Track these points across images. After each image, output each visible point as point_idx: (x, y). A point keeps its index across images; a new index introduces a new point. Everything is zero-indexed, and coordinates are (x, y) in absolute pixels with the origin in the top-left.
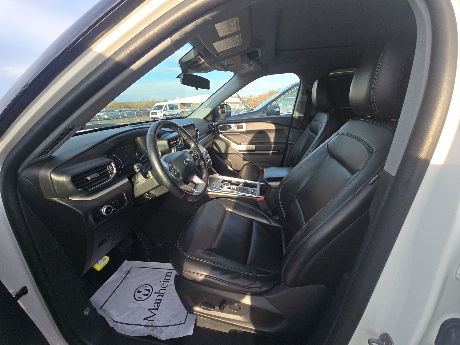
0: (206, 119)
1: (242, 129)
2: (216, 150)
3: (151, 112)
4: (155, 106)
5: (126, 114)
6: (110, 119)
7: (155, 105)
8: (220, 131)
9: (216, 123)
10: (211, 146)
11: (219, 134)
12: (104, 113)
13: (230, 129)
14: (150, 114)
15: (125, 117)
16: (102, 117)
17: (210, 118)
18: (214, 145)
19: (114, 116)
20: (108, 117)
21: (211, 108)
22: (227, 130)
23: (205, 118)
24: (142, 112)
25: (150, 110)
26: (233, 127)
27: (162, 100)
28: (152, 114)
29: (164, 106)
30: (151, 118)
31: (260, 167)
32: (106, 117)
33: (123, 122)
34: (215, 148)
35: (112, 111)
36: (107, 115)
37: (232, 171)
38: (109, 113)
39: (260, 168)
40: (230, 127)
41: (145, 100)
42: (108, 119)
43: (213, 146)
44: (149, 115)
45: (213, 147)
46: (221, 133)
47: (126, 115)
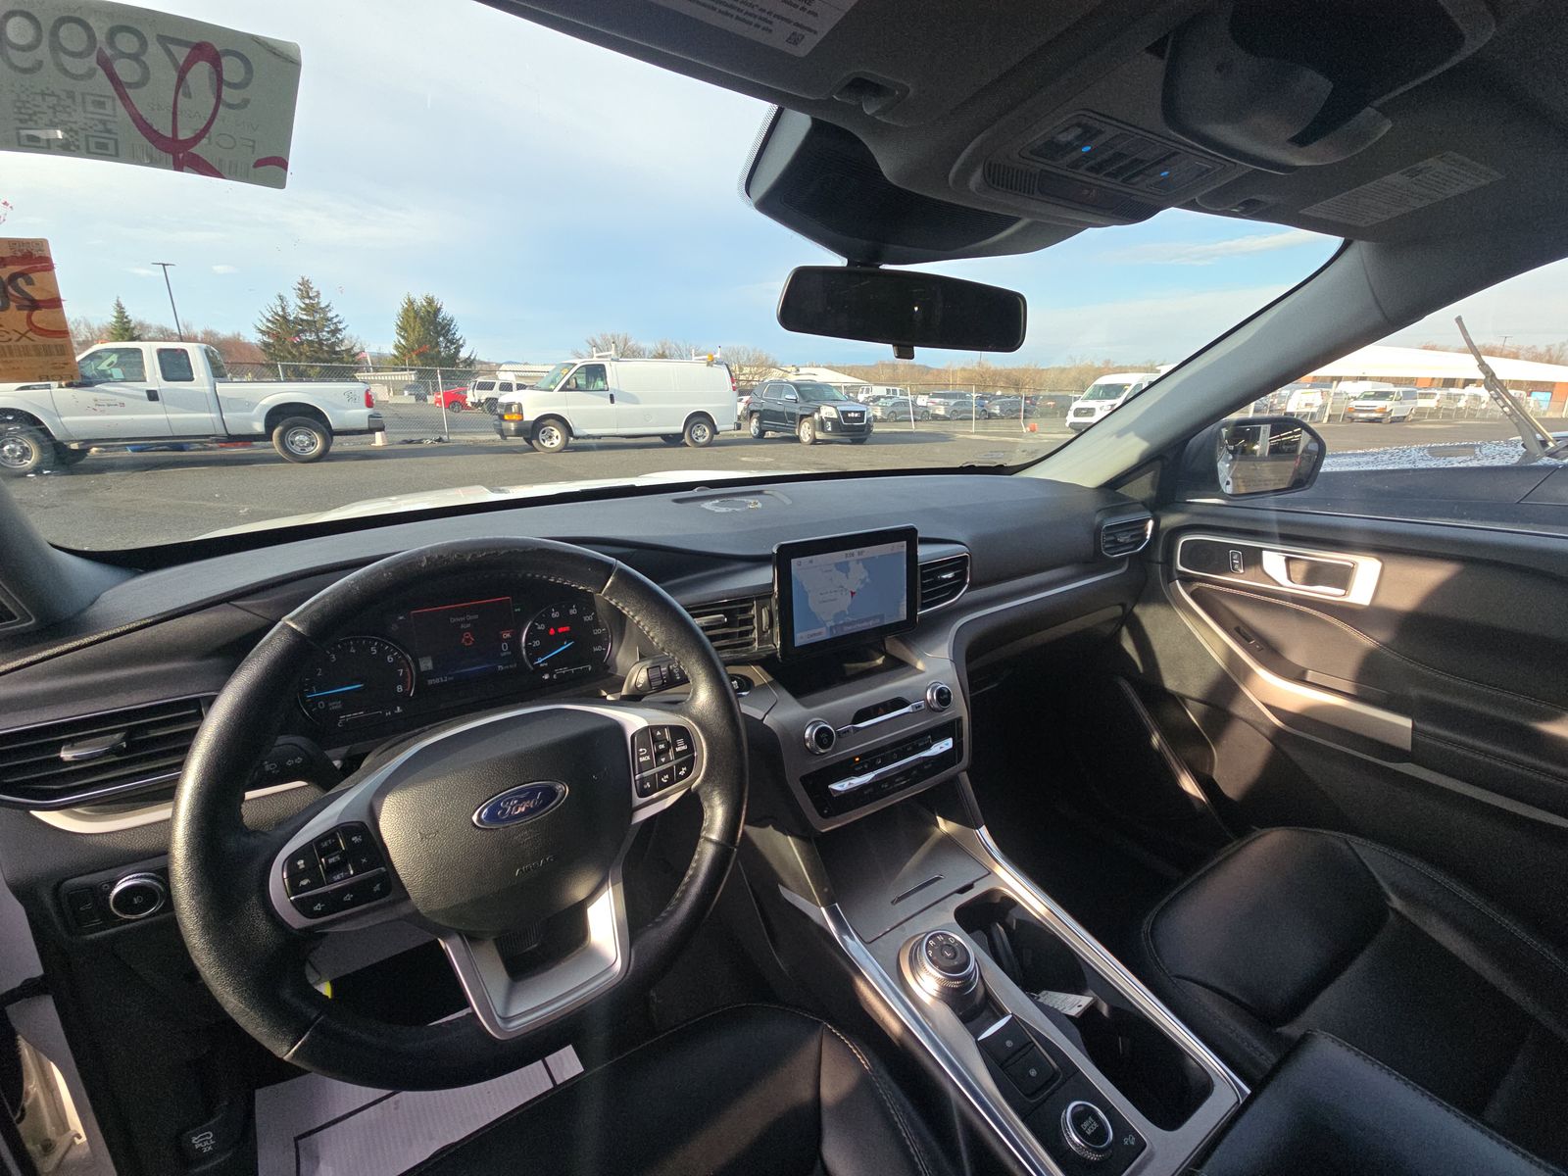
0: (1120, 491)
1: (1341, 592)
2: (1134, 661)
3: (1075, 405)
4: (1095, 386)
5: (998, 407)
6: (948, 419)
7: (1095, 383)
8: (1181, 568)
9: (1170, 520)
10: (1108, 630)
11: (1170, 580)
12: (937, 400)
13: (1252, 571)
14: (1071, 413)
15: (991, 416)
16: (931, 411)
17: (1141, 489)
18: (1125, 631)
19: (962, 412)
20: (946, 412)
21: (1144, 438)
22: (1226, 568)
23: (1113, 485)
24: (1052, 403)
25: (1076, 399)
26: (1273, 562)
27: (1140, 363)
28: (1078, 412)
29: (1129, 385)
30: (1067, 424)
31: (1393, 896)
32: (941, 411)
33: (976, 433)
34: (1129, 646)
35: (962, 396)
36: (946, 405)
37: (1196, 804)
38: (952, 402)
39: (1396, 903)
40: (1253, 558)
41: (1077, 362)
42: (945, 418)
43: (1120, 630)
44: (1067, 415)
45: (1116, 637)
46: (1187, 580)
47: (997, 412)
